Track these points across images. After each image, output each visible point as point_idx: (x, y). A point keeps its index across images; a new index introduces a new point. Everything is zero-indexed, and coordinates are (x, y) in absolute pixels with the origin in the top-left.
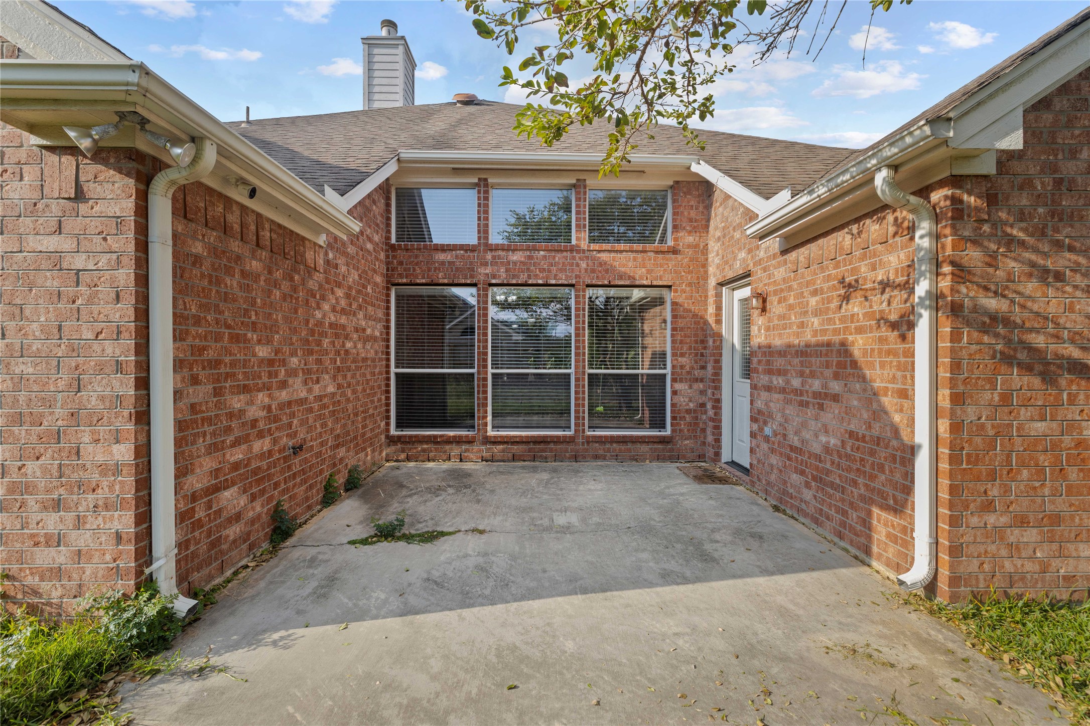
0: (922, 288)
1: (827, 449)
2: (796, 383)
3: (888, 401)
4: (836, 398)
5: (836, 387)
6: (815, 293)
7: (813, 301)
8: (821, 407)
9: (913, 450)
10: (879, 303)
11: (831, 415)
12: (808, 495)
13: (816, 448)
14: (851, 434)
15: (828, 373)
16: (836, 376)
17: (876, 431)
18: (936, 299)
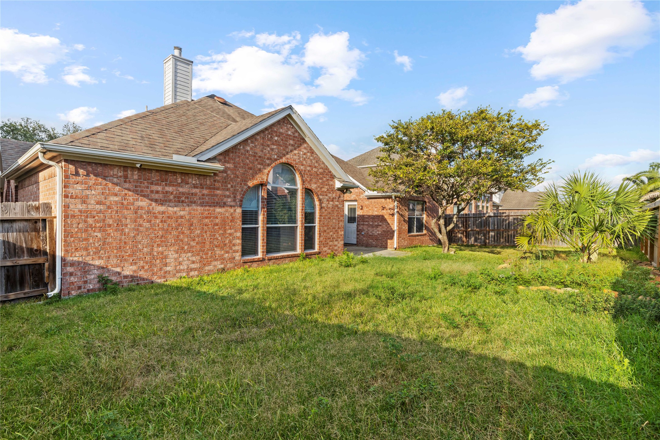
0: (396, 210)
1: (378, 234)
2: (371, 223)
3: (391, 225)
4: (380, 225)
5: (380, 224)
6: (376, 208)
7: (376, 209)
8: (377, 227)
9: (394, 231)
10: (389, 211)
11: (379, 228)
12: (374, 243)
13: (376, 234)
14: (383, 231)
15: (379, 221)
16: (380, 222)
17: (388, 229)
18: (398, 212)
